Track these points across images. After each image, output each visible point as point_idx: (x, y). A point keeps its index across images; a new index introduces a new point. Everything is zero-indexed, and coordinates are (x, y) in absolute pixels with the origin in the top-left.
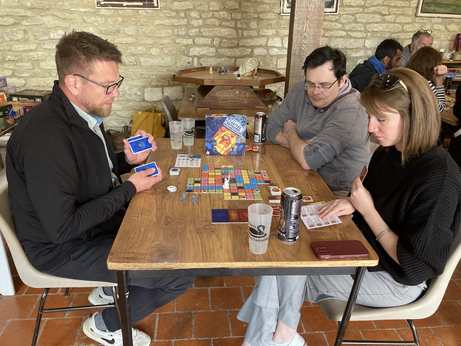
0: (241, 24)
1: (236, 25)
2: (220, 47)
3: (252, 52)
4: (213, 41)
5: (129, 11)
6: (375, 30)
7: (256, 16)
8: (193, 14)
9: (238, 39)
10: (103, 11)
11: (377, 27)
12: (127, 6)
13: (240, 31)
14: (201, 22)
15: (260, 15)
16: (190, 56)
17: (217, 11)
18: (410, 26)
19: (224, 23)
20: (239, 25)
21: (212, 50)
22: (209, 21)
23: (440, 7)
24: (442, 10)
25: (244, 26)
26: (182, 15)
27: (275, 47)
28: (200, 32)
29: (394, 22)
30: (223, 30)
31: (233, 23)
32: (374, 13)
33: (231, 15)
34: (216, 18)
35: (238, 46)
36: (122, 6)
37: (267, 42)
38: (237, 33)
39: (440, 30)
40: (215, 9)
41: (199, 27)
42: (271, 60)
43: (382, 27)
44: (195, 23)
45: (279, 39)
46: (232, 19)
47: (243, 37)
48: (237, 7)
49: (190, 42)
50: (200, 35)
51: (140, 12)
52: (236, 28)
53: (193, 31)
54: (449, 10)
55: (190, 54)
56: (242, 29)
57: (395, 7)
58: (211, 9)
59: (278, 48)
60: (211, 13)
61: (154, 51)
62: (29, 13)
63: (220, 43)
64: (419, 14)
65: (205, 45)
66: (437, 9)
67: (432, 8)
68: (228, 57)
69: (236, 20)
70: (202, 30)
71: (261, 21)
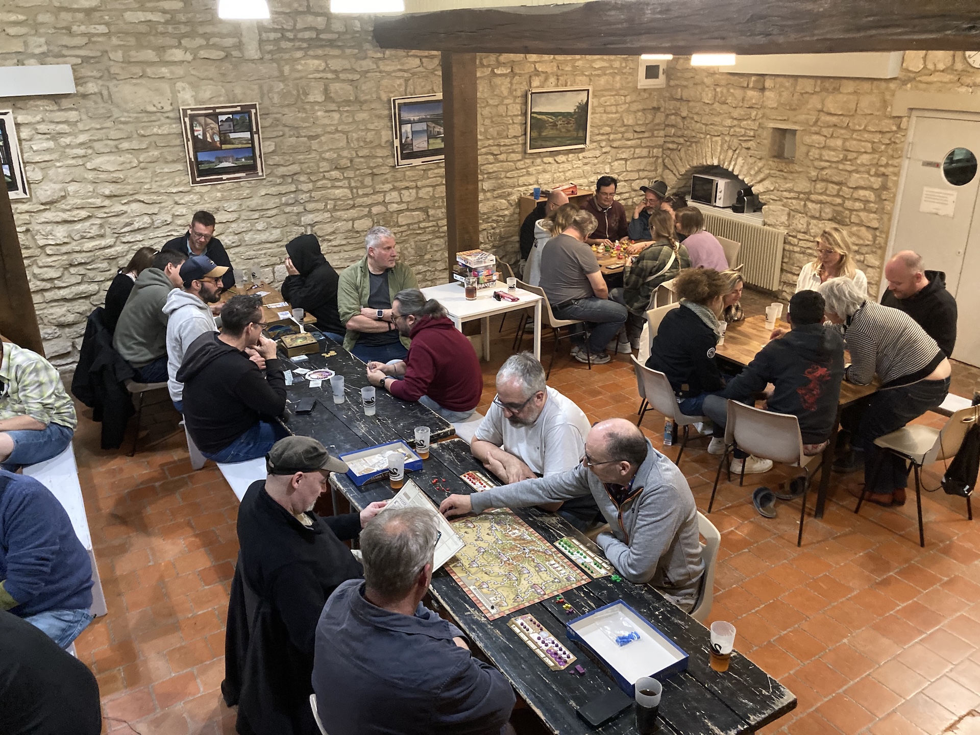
0: (355, 182)
1: (350, 184)
2: (335, 209)
3: (370, 212)
4: (326, 206)
5: (229, 185)
6: (491, 171)
7: (370, 172)
8: (303, 178)
9: (353, 198)
10: (198, 188)
11: (492, 168)
12: (228, 179)
13: (355, 191)
14: (310, 186)
15: (374, 170)
16: (303, 226)
17: (328, 171)
18: (522, 162)
19: (337, 184)
20: (353, 184)
21: (327, 215)
22: (319, 184)
23: (546, 141)
24: (548, 144)
25: (359, 185)
26: (290, 180)
27: (393, 203)
28: (311, 197)
29: (507, 161)
30: (337, 191)
31: (346, 182)
32: (486, 154)
33: (343, 173)
34: (328, 179)
35: (353, 207)
36: (221, 179)
37: (384, 197)
38: (352, 192)
39: (549, 163)
40: (326, 170)
41: (310, 191)
42: (391, 217)
43: (496, 167)
44: (305, 187)
45: (396, 193)
46: (345, 178)
47: (359, 196)
48: (349, 165)
49: (301, 209)
50: (311, 200)
51: (242, 183)
52: (351, 188)
53: (303, 196)
54: (555, 143)
55: (302, 224)
56: (357, 188)
57: (505, 145)
58: (321, 170)
59: (397, 203)
60: (322, 175)
61: (260, 226)
62: (107, 202)
63: (335, 206)
64: (529, 151)
65: (318, 210)
66: (543, 143)
67: (539, 143)
68: (345, 220)
69: (349, 178)
70: (313, 195)
71: (375, 177)
